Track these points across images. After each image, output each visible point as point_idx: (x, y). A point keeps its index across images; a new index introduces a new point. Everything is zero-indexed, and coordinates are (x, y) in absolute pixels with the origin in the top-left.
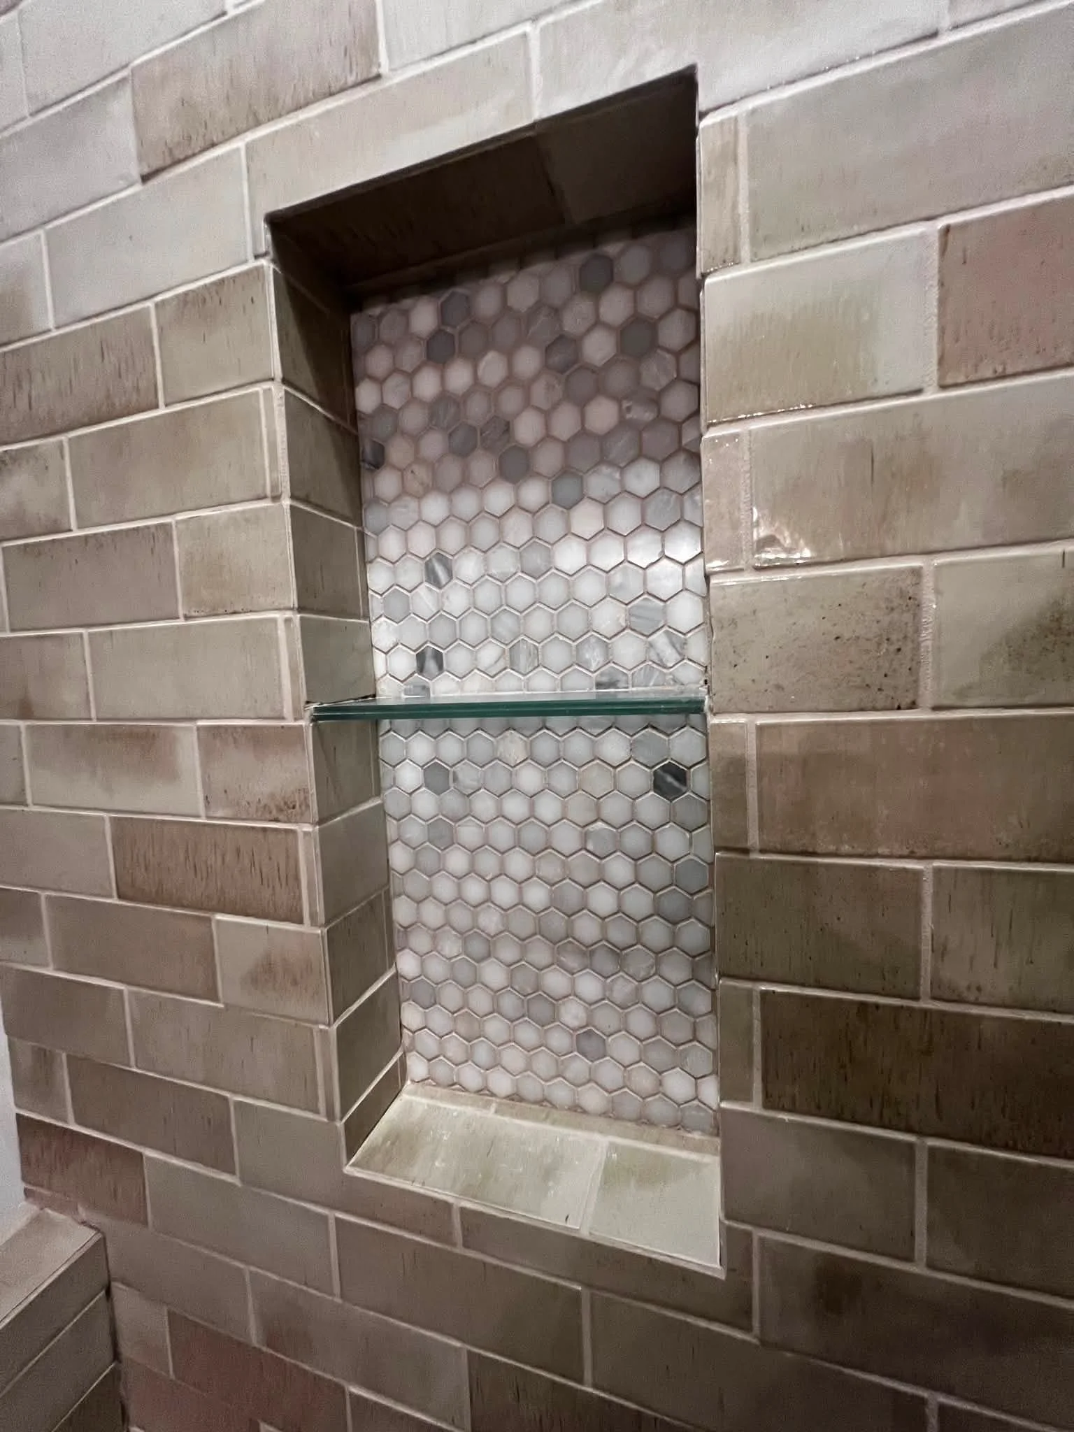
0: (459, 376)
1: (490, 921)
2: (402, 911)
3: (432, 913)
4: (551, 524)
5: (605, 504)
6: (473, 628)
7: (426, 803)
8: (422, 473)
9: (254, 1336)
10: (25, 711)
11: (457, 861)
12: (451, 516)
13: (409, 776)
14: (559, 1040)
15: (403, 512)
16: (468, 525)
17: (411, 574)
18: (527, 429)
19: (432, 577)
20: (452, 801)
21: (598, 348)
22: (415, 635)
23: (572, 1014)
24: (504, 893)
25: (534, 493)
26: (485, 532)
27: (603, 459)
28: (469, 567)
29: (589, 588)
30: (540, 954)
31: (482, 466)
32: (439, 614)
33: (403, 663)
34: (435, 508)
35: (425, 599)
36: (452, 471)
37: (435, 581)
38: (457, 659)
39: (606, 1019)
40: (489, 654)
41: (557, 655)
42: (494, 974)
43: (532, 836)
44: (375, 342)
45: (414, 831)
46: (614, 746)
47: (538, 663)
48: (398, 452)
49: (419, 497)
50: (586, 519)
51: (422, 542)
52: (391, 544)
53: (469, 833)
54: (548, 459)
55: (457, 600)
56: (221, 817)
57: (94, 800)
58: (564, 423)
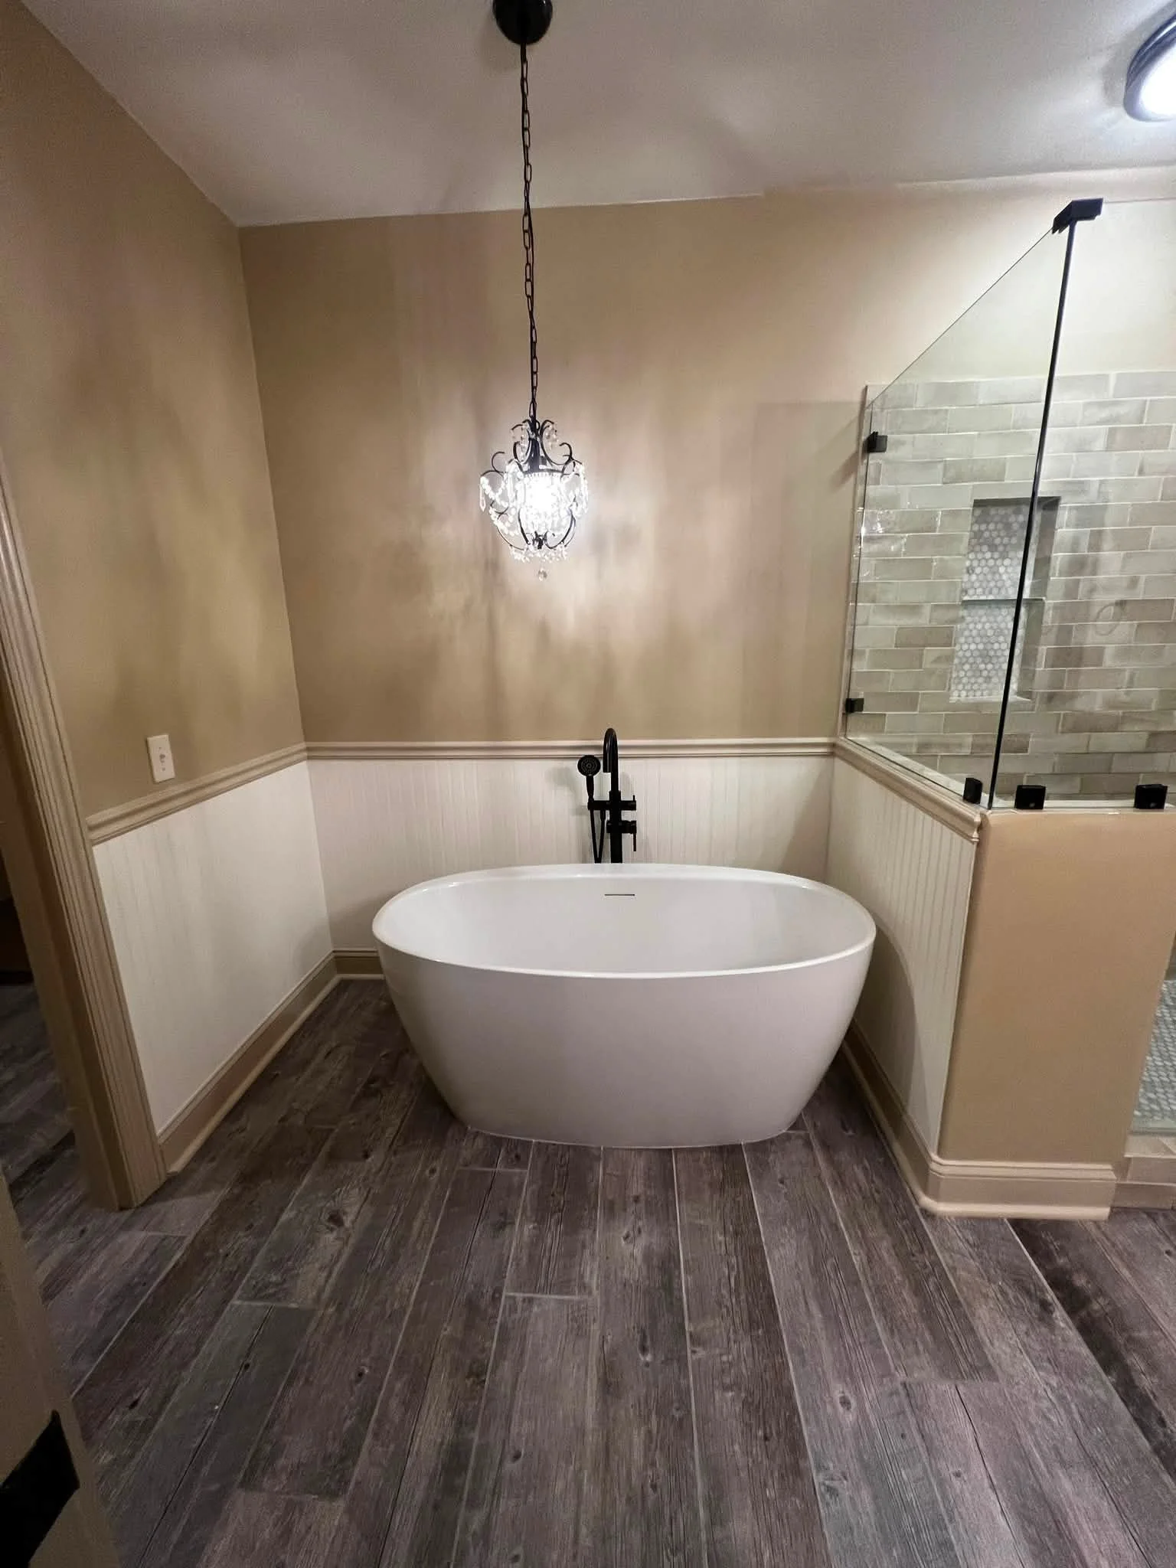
0: (983, 527)
5: (1012, 559)
6: (977, 585)
8: (971, 547)
11: (962, 640)
12: (976, 558)
14: (981, 680)
16: (980, 561)
18: (998, 541)
19: (968, 572)
20: (964, 625)
21: (1016, 526)
23: (985, 673)
24: (973, 647)
25: (996, 555)
26: (983, 562)
27: (1013, 550)
28: (978, 570)
29: (1004, 577)
30: (979, 660)
31: (985, 548)
32: (969, 581)
34: (972, 556)
35: (966, 577)
36: (978, 548)
38: (971, 592)
39: (993, 674)
40: (979, 591)
41: (995, 591)
42: (967, 667)
43: (983, 633)
47: (990, 593)
49: (969, 553)
50: (1007, 562)
55: (974, 577)
56: (934, 624)
57: (894, 622)
58: (1006, 540)
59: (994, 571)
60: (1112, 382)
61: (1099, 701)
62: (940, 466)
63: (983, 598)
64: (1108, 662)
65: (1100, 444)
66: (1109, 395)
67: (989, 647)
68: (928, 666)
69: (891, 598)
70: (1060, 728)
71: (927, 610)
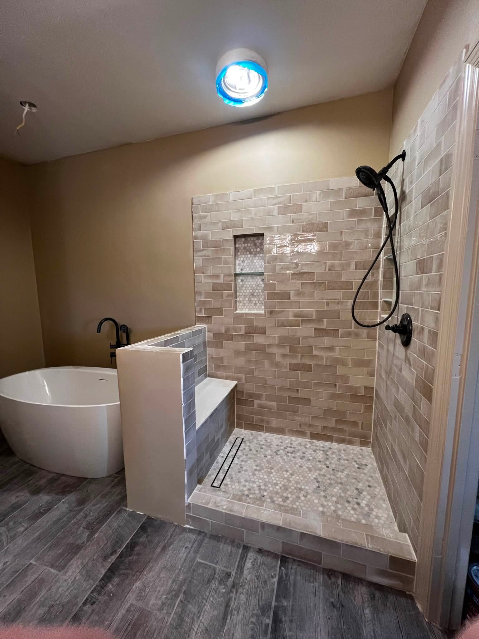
0: (246, 245)
1: (247, 294)
2: (238, 294)
3: (241, 294)
4: (254, 258)
5: (258, 257)
6: (246, 267)
7: (241, 283)
8: (242, 253)
9: (223, 332)
10: (203, 273)
11: (244, 288)
12: (245, 257)
13: (239, 281)
14: (252, 304)
15: (240, 256)
16: (246, 258)
17: (241, 262)
18: (252, 250)
20: (243, 283)
21: (258, 244)
22: (241, 267)
23: (254, 302)
24: (248, 291)
25: (252, 256)
26: (248, 259)
27: (258, 253)
28: (246, 262)
29: (257, 264)
30: (251, 297)
31: (248, 253)
32: (243, 266)
33: (240, 270)
34: (243, 256)
35: (242, 264)
36: (245, 253)
37: (243, 262)
38: (245, 270)
39: (257, 302)
40: (248, 269)
42: (247, 299)
43: (251, 286)
44: (238, 241)
45: (240, 286)
46: (258, 277)
47: (252, 270)
48: (240, 251)
49: (242, 255)
50: (257, 258)
51: (242, 259)
52: (239, 259)
53: (245, 286)
54: (254, 253)
55: (245, 264)
56: (225, 282)
57: (210, 281)
58: (255, 250)
59: (252, 262)
60: (276, 189)
61: (291, 314)
62: (220, 223)
63: (249, 272)
64: (292, 298)
65: (276, 212)
66: (276, 194)
67: (254, 291)
68: (225, 298)
69: (209, 272)
70: (277, 325)
71: (222, 276)
